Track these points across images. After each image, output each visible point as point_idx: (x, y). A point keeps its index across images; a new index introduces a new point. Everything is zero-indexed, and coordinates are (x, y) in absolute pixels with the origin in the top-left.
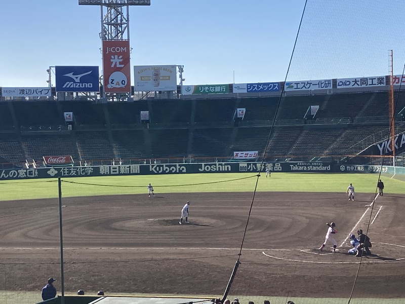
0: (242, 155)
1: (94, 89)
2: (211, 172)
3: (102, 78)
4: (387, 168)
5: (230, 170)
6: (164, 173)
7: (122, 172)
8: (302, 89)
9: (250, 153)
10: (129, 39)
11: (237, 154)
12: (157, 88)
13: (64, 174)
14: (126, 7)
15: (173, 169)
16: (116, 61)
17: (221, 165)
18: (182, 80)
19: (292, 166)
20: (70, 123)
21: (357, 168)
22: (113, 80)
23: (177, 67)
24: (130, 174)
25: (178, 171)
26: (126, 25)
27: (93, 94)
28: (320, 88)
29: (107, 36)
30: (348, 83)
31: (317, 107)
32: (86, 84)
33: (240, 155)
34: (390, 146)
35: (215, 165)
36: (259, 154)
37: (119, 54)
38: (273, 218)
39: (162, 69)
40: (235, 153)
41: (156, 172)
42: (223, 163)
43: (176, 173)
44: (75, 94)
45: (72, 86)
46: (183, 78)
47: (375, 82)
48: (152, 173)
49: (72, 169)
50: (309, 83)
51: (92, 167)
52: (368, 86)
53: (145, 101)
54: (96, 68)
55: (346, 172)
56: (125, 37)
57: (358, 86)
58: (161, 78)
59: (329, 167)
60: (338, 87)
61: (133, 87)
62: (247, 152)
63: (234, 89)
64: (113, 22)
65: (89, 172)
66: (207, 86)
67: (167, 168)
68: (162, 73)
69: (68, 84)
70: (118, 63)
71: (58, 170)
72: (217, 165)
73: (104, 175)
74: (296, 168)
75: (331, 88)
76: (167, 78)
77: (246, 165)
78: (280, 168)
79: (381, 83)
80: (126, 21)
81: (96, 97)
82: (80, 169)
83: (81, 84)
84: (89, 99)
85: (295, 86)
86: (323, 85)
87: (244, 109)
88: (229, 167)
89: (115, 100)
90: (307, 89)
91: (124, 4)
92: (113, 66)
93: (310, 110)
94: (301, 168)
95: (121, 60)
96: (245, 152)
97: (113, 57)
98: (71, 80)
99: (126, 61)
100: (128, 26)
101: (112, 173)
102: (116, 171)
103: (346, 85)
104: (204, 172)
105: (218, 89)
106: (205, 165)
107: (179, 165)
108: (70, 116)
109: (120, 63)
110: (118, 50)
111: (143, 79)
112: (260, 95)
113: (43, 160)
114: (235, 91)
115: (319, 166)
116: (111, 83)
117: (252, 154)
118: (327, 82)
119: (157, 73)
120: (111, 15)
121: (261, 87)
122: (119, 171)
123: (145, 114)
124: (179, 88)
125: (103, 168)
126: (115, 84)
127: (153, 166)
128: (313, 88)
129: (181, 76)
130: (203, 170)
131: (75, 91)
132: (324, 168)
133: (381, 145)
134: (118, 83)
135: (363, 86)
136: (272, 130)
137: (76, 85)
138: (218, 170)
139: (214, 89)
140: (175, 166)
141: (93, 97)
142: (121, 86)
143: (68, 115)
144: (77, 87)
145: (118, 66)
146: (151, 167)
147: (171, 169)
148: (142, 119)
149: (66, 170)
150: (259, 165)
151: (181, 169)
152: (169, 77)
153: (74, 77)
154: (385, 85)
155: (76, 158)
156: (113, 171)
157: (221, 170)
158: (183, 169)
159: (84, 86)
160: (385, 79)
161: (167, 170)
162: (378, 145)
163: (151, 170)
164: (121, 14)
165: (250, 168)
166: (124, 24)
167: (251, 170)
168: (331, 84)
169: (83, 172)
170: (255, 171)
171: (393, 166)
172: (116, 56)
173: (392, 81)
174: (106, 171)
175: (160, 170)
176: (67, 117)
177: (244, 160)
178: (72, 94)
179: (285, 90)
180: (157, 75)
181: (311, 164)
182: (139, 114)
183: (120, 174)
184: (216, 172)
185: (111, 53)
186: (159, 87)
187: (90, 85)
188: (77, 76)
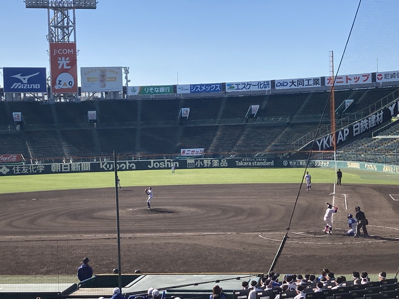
1: (42, 89)
2: (159, 168)
3: (49, 79)
4: (328, 162)
5: (178, 166)
7: (73, 169)
9: (196, 150)
10: (75, 41)
11: (184, 151)
12: (103, 89)
13: (16, 172)
14: (72, 10)
15: (123, 166)
16: (63, 62)
17: (170, 161)
18: (128, 81)
19: (237, 162)
20: (18, 123)
21: (299, 163)
22: (60, 81)
23: (123, 69)
24: (81, 171)
25: (128, 168)
26: (72, 28)
27: (40, 94)
28: (261, 89)
29: (53, 38)
30: (285, 84)
31: (258, 106)
32: (34, 85)
33: (187, 152)
34: (328, 142)
35: (164, 161)
36: (205, 151)
37: (66, 56)
38: (249, 206)
39: (109, 70)
40: (182, 150)
41: (106, 169)
42: (172, 160)
43: (126, 170)
44: (22, 95)
45: (20, 87)
46: (128, 79)
47: (311, 82)
48: (103, 170)
49: (24, 167)
50: (249, 84)
51: (43, 165)
52: (304, 87)
53: (92, 102)
54: (43, 70)
55: (289, 166)
56: (72, 39)
57: (295, 87)
58: (107, 79)
59: (273, 162)
60: (277, 88)
61: (80, 88)
62: (193, 150)
63: (178, 90)
64: (59, 25)
65: (41, 170)
66: (152, 87)
68: (108, 75)
69: (16, 85)
70: (65, 65)
71: (11, 168)
72: (166, 162)
73: (56, 173)
74: (241, 164)
75: (270, 88)
76: (113, 79)
77: (193, 161)
78: (226, 164)
79: (316, 84)
80: (73, 24)
81: (43, 97)
82: (31, 168)
83: (29, 85)
84: (36, 99)
85: (236, 87)
86: (262, 86)
87: (188, 109)
88: (177, 163)
89: (62, 100)
90: (247, 90)
91: (71, 8)
92: (60, 67)
93: (251, 110)
94: (246, 164)
95: (68, 62)
96: (191, 150)
97: (60, 59)
98: (19, 81)
99: (73, 62)
100: (74, 29)
101: (63, 170)
102: (67, 169)
103: (284, 86)
104: (154, 168)
105: (162, 90)
106: (154, 162)
108: (18, 116)
109: (68, 65)
110: (65, 52)
111: (90, 80)
112: (203, 95)
114: (179, 92)
115: (263, 162)
116: (59, 84)
117: (199, 151)
118: (266, 83)
119: (104, 74)
120: (57, 18)
121: (204, 88)
122: (71, 169)
123: (92, 114)
124: (125, 89)
125: (55, 166)
126: (62, 84)
127: (103, 164)
128: (253, 89)
129: (126, 78)
130: (152, 166)
131: (22, 92)
132: (268, 164)
133: (319, 141)
134: (65, 84)
135: (301, 86)
136: (216, 128)
137: (24, 86)
138: (166, 166)
139: (159, 90)
140: (125, 163)
141: (41, 97)
142: (69, 86)
143: (17, 115)
144: (25, 87)
145: (65, 67)
146: (101, 164)
147: (121, 166)
148: (90, 118)
149: (18, 168)
150: (205, 162)
151: (131, 166)
152: (115, 78)
153: (21, 78)
154: (320, 86)
155: (27, 157)
156: (64, 169)
157: (169, 166)
158: (133, 166)
159: (31, 87)
160: (320, 80)
162: (317, 142)
163: (101, 167)
164: (67, 17)
166: (71, 26)
167: (199, 166)
168: (270, 85)
169: (34, 170)
170: (202, 167)
171: (335, 161)
172: (63, 58)
173: (327, 81)
174: (57, 169)
175: (110, 167)
176: (16, 116)
177: (191, 157)
178: (20, 95)
179: (227, 91)
180: (103, 76)
181: (255, 159)
182: (87, 113)
183: (71, 172)
184: (164, 168)
185: (58, 55)
186: (106, 88)
187: (38, 87)
188: (24, 77)
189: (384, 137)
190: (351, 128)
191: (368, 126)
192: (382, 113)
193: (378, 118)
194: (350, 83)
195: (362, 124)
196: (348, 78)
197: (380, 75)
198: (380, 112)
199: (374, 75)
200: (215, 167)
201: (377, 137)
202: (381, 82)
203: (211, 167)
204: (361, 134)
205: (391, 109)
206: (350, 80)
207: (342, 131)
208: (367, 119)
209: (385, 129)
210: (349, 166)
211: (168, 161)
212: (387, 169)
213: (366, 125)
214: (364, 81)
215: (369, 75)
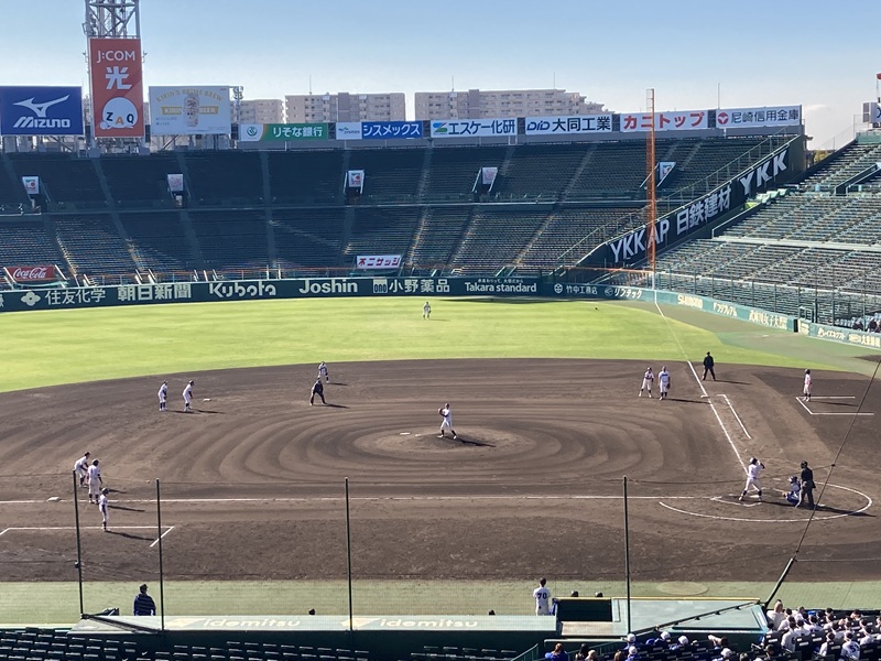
0: (371, 262)
2: (321, 295)
4: (640, 291)
5: (356, 290)
6: (236, 297)
7: (159, 296)
8: (463, 135)
9: (386, 257)
10: (138, 36)
11: (363, 261)
12: (191, 128)
13: (53, 302)
15: (252, 291)
16: (116, 77)
17: (341, 282)
19: (468, 284)
20: (33, 196)
21: (585, 290)
22: (111, 114)
23: (231, 90)
24: (173, 300)
25: (261, 294)
26: (132, 8)
27: (70, 139)
28: (496, 134)
29: (95, 29)
30: (545, 126)
31: (494, 170)
32: (59, 121)
33: (368, 261)
34: (632, 245)
35: (330, 282)
36: (405, 258)
37: (121, 65)
39: (203, 93)
40: (359, 257)
41: (221, 296)
42: (344, 279)
43: (257, 297)
44: (34, 138)
45: (31, 125)
47: (594, 124)
48: (214, 298)
49: (67, 293)
50: (475, 124)
51: (103, 289)
52: (581, 132)
53: (171, 154)
54: (76, 91)
55: (565, 296)
56: (131, 32)
57: (563, 132)
58: (201, 110)
59: (535, 286)
60: (528, 133)
62: (381, 257)
63: (338, 132)
65: (98, 298)
66: (287, 125)
67: (241, 288)
68: (203, 101)
69: (23, 121)
70: (119, 82)
71: (42, 294)
72: (333, 282)
73: (126, 303)
74: (475, 288)
75: (516, 133)
76: (213, 110)
77: (385, 282)
78: (446, 289)
79: (603, 127)
81: (76, 144)
82: (81, 293)
83: (48, 121)
84: (62, 149)
85: (450, 129)
87: (361, 172)
88: (355, 285)
90: (472, 135)
92: (109, 87)
93: (482, 176)
94: (484, 288)
95: (126, 76)
96: (377, 257)
97: (109, 70)
98: (30, 113)
99: (135, 77)
100: (136, 10)
101: (140, 299)
102: (148, 296)
103: (542, 129)
104: (310, 295)
105: (308, 132)
106: (311, 282)
107: (263, 283)
108: (33, 184)
109: (125, 82)
110: (119, 56)
111: (166, 111)
112: (386, 143)
113: (4, 274)
114: (340, 136)
115: (516, 285)
116: (108, 119)
117: (391, 260)
118: (507, 123)
119: (193, 99)
121: (388, 130)
122: (154, 295)
123: (176, 181)
124: (235, 129)
125: (125, 290)
126: (115, 121)
127: (215, 285)
128: (482, 133)
130: (307, 290)
133: (616, 244)
134: (120, 120)
135: (574, 131)
136: (418, 212)
137: (39, 123)
138: (334, 291)
139: (301, 131)
140: (256, 284)
141: (71, 144)
142: (127, 124)
143: (31, 182)
144: (41, 126)
145: (120, 86)
146: (211, 286)
147: (248, 290)
148: (171, 188)
149: (56, 294)
150: (407, 282)
151: (267, 290)
152: (217, 108)
153: (34, 107)
154: (610, 131)
155: (66, 270)
156: (143, 296)
157: (340, 291)
158: (271, 290)
159: (53, 126)
160: (611, 121)
161: (240, 291)
162: (612, 245)
163: (211, 293)
165: (393, 288)
166: (129, 5)
167: (395, 291)
168: (516, 128)
169: (86, 298)
170: (401, 293)
171: (652, 289)
172: (116, 68)
173: (623, 123)
174: (129, 295)
175: (228, 292)
176: (29, 185)
177: (379, 273)
178: (31, 139)
179: (432, 136)
180: (193, 104)
181: (502, 280)
182: (166, 179)
183: (155, 301)
184: (330, 295)
185: (105, 63)
186: (198, 128)
187: (66, 123)
188: (40, 106)
189: (736, 239)
190: (673, 220)
191: (703, 214)
192: (729, 190)
193: (722, 199)
194: (666, 127)
195: (691, 212)
196: (663, 119)
197: (723, 115)
198: (725, 189)
199: (712, 114)
200: (426, 294)
201: (721, 238)
202: (724, 128)
203: (419, 293)
204: (691, 230)
205: (746, 183)
206: (668, 122)
207: (658, 225)
208: (703, 202)
209: (735, 223)
210: (682, 302)
211: (337, 281)
212: (756, 318)
213: (699, 213)
214: (693, 125)
215: (703, 113)
